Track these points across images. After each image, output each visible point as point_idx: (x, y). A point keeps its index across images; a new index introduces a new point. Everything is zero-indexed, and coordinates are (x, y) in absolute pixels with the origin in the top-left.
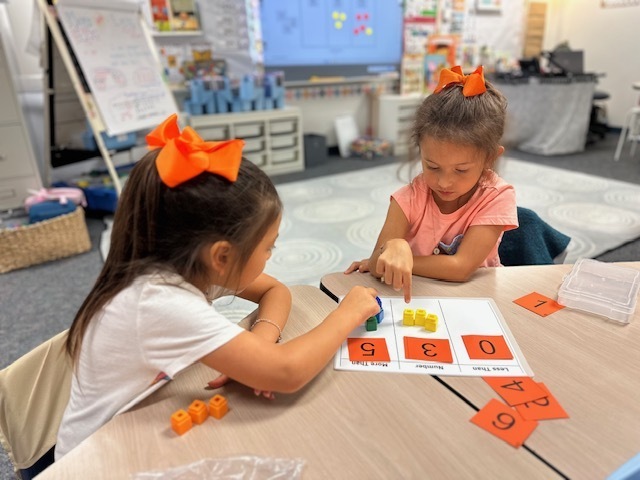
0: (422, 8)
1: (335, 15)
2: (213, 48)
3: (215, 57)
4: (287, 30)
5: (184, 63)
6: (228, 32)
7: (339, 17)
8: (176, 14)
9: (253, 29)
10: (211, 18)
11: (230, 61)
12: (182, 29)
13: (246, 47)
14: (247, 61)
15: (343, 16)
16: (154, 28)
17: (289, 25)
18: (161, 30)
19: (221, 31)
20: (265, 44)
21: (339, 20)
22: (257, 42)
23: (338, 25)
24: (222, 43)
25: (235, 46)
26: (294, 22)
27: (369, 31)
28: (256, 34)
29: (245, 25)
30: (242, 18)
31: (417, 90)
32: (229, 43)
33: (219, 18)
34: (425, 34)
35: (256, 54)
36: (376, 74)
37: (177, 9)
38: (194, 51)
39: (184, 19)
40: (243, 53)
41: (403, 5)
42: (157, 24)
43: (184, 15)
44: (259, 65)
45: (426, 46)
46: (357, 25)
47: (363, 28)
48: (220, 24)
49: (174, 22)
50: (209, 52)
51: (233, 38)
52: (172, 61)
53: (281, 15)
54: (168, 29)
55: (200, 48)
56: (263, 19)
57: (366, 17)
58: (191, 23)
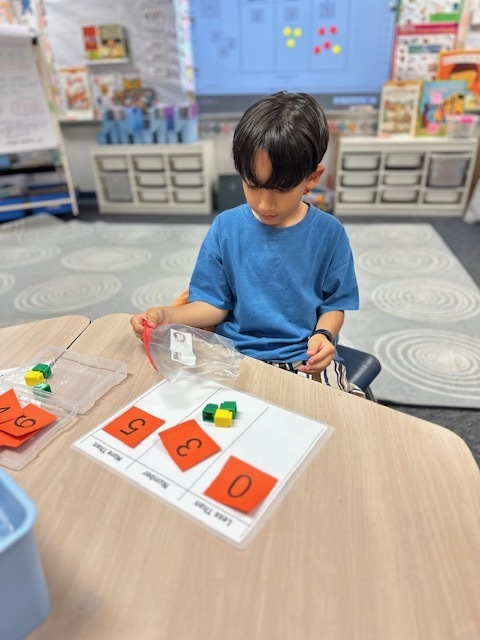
0: (431, 11)
1: (287, 31)
2: (142, 76)
3: (144, 85)
4: (223, 52)
5: (115, 92)
6: (157, 58)
7: (292, 34)
8: (105, 42)
9: (183, 54)
10: (139, 45)
11: (158, 90)
12: (110, 56)
13: (176, 75)
14: (177, 90)
15: (298, 32)
16: (86, 58)
17: (226, 47)
18: (92, 58)
19: (150, 57)
20: (196, 70)
21: (292, 36)
22: (188, 68)
23: (291, 43)
24: (151, 70)
25: (164, 74)
26: (231, 43)
27: (336, 49)
28: (187, 59)
29: (175, 50)
30: (171, 41)
31: (407, 131)
32: (158, 70)
33: (148, 44)
34: (434, 49)
35: (187, 82)
36: (346, 107)
37: (106, 37)
38: (125, 80)
39: (113, 47)
40: (173, 81)
41: (397, 10)
42: (88, 53)
43: (111, 43)
44: (190, 94)
45: (433, 68)
46: (320, 41)
47: (327, 46)
48: (149, 50)
49: (103, 51)
50: (137, 81)
51: (162, 65)
52: (104, 90)
53: (217, 36)
54: (97, 58)
55: (130, 77)
56: (195, 42)
57: (333, 30)
58: (118, 50)
